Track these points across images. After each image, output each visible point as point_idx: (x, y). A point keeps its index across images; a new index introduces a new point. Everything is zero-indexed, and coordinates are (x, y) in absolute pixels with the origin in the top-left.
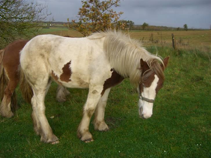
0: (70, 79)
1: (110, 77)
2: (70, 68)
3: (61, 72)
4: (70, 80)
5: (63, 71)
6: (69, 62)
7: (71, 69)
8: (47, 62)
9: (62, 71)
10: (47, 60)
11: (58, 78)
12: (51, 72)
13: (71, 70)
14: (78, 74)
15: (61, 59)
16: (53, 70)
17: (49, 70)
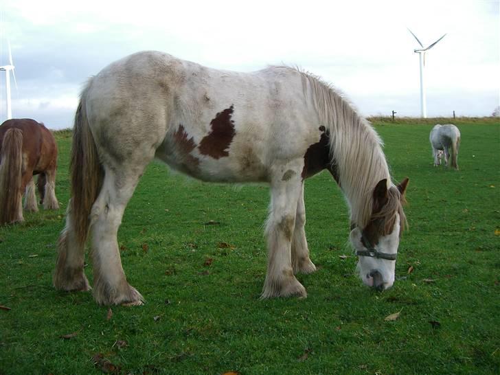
0: (226, 150)
1: (318, 141)
2: (233, 122)
3: (205, 131)
4: (226, 154)
5: (213, 128)
6: (228, 108)
7: (233, 124)
8: (172, 103)
9: (209, 128)
10: (172, 100)
11: (195, 146)
12: (177, 130)
13: (233, 126)
14: (249, 137)
15: (208, 99)
16: (184, 124)
17: (173, 124)
